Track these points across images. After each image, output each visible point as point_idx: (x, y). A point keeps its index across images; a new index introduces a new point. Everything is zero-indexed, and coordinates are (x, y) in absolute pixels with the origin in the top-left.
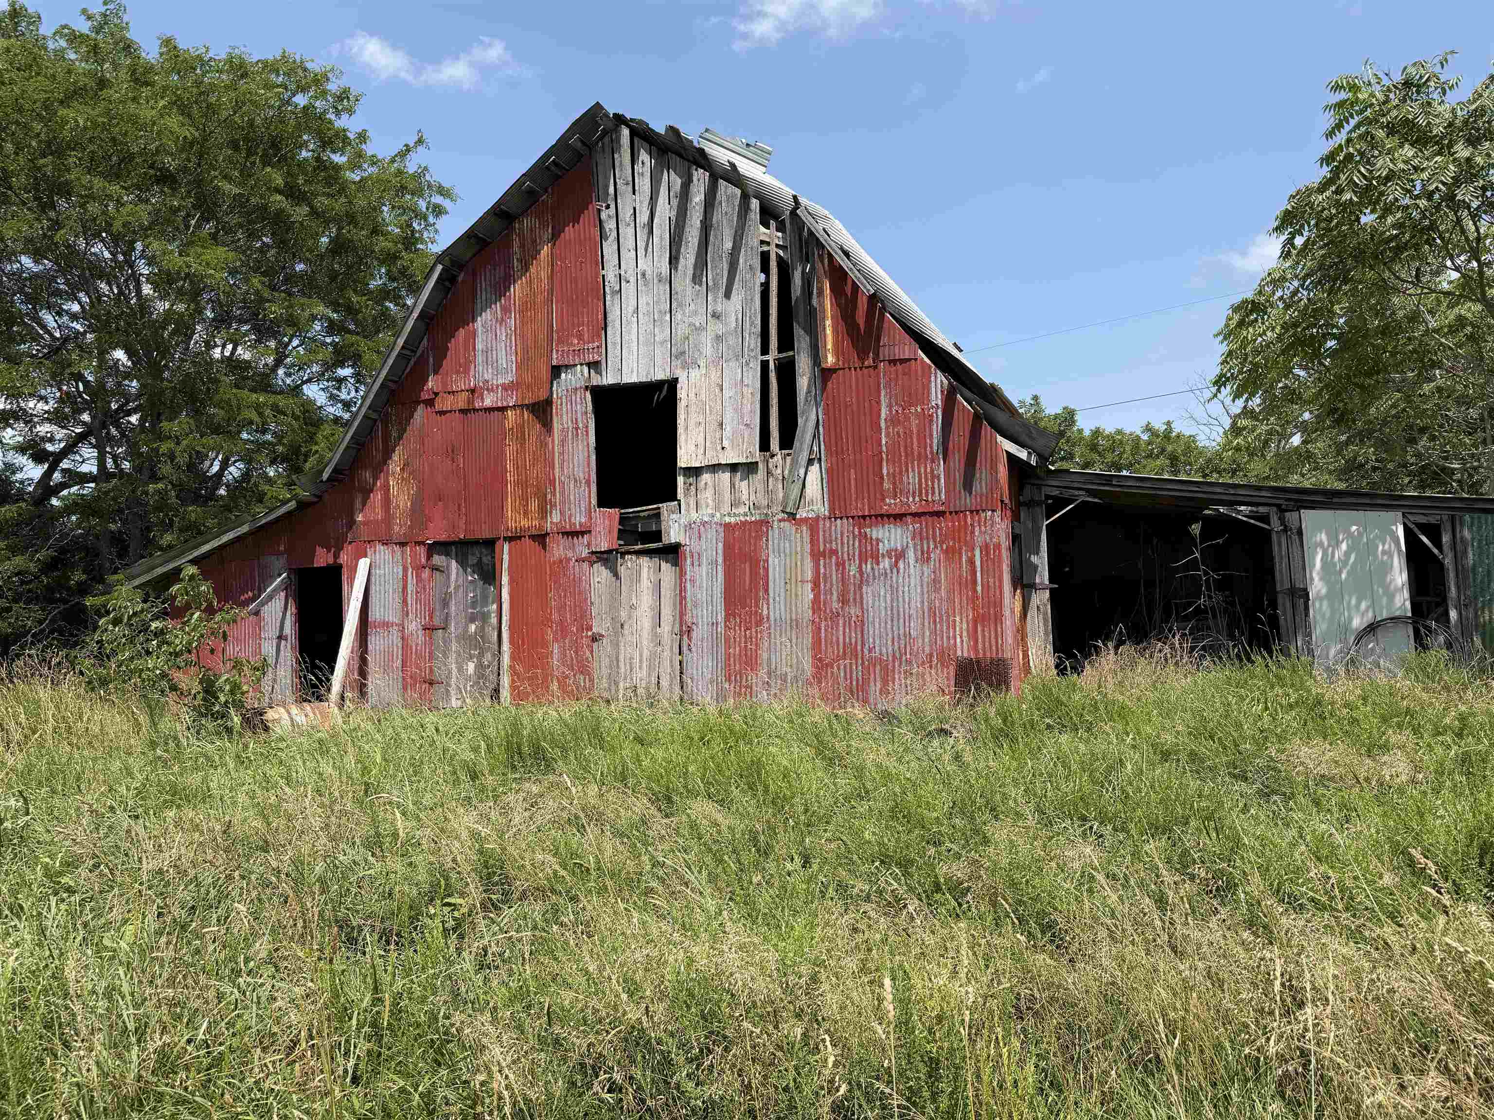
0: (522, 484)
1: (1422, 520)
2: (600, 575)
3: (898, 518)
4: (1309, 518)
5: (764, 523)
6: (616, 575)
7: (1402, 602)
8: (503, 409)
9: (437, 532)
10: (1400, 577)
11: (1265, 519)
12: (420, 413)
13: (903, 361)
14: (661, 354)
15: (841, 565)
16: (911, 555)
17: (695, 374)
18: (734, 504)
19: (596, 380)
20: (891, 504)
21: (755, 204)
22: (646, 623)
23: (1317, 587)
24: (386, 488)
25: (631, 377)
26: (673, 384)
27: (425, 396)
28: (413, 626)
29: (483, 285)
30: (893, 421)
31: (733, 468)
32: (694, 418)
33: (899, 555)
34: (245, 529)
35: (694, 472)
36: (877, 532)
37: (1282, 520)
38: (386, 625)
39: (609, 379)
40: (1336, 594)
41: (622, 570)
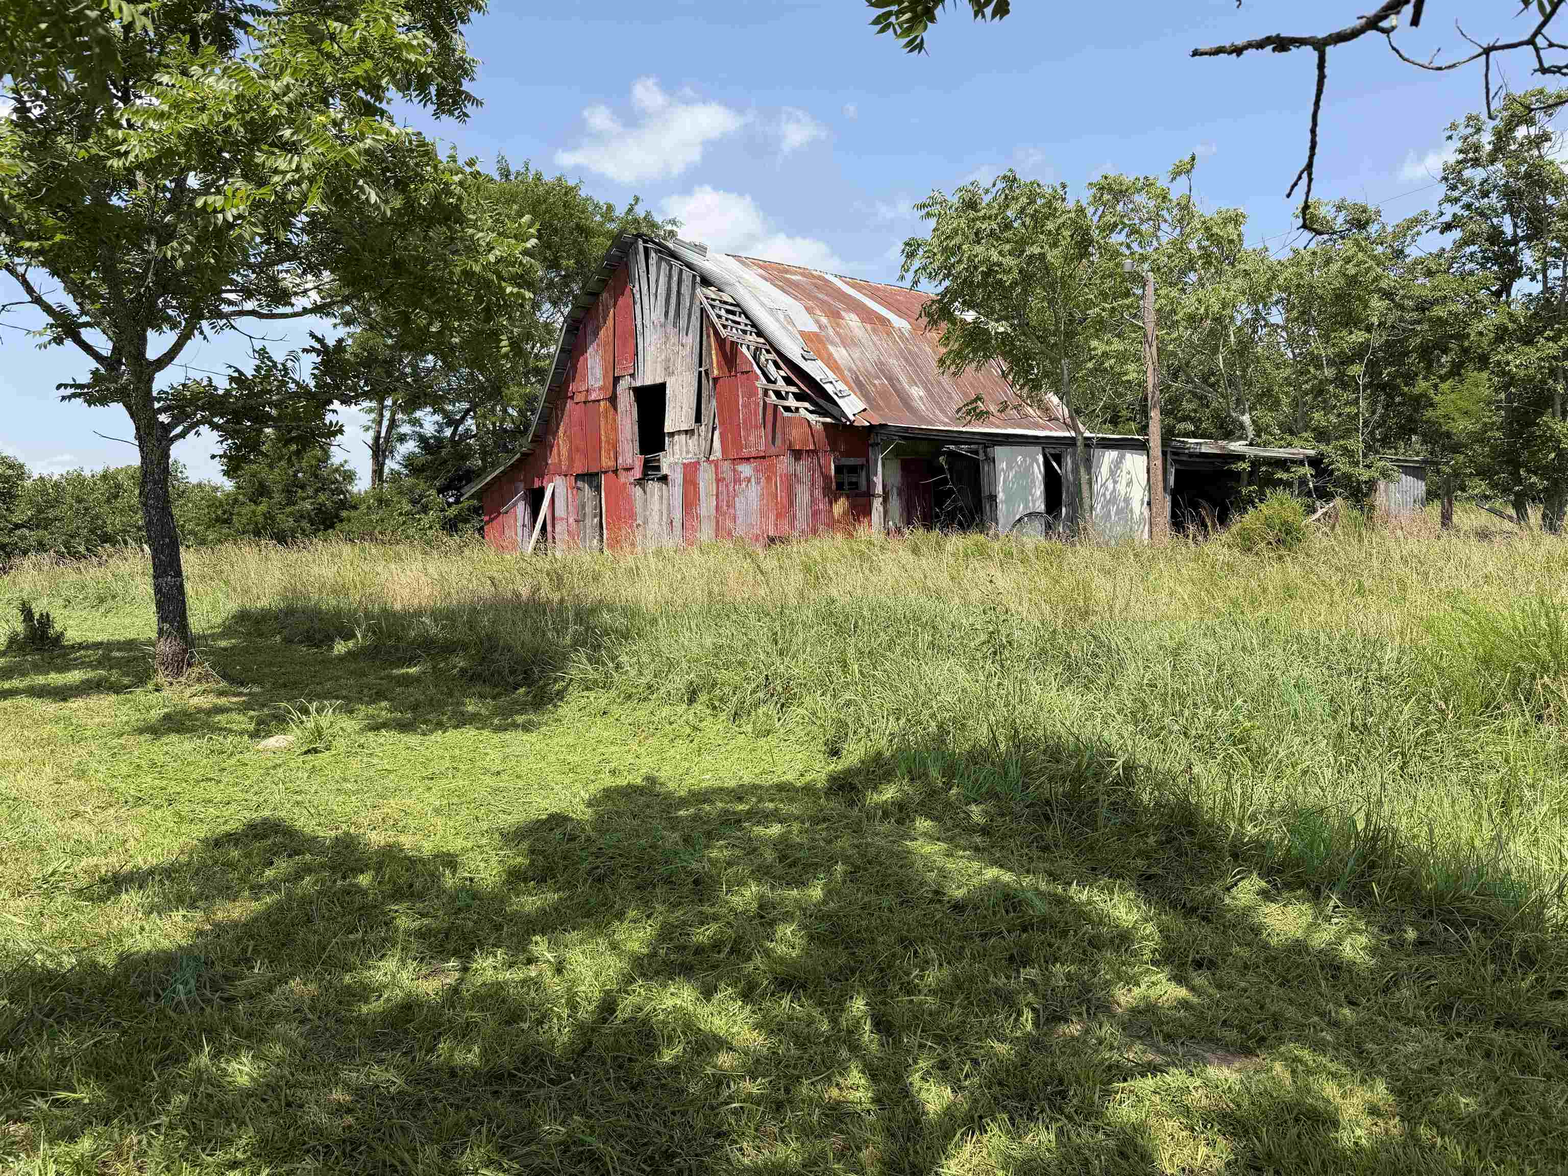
0: (608, 442)
1: (1053, 451)
2: (638, 491)
3: (748, 459)
4: (999, 452)
5: (698, 463)
6: (645, 492)
7: (1041, 507)
8: (598, 401)
9: (579, 469)
10: (1039, 490)
11: (976, 453)
12: (569, 404)
13: (747, 372)
14: (660, 368)
15: (727, 486)
16: (753, 480)
17: (673, 379)
18: (688, 452)
19: (633, 385)
20: (745, 452)
21: (698, 279)
22: (657, 518)
23: (1001, 496)
24: (558, 444)
25: (648, 382)
26: (663, 386)
27: (570, 394)
28: (571, 520)
29: (589, 330)
30: (744, 406)
31: (686, 432)
32: (672, 405)
33: (749, 480)
34: (502, 468)
35: (672, 435)
36: (740, 468)
37: (985, 452)
38: (562, 519)
39: (638, 384)
40: (1009, 500)
41: (648, 490)
